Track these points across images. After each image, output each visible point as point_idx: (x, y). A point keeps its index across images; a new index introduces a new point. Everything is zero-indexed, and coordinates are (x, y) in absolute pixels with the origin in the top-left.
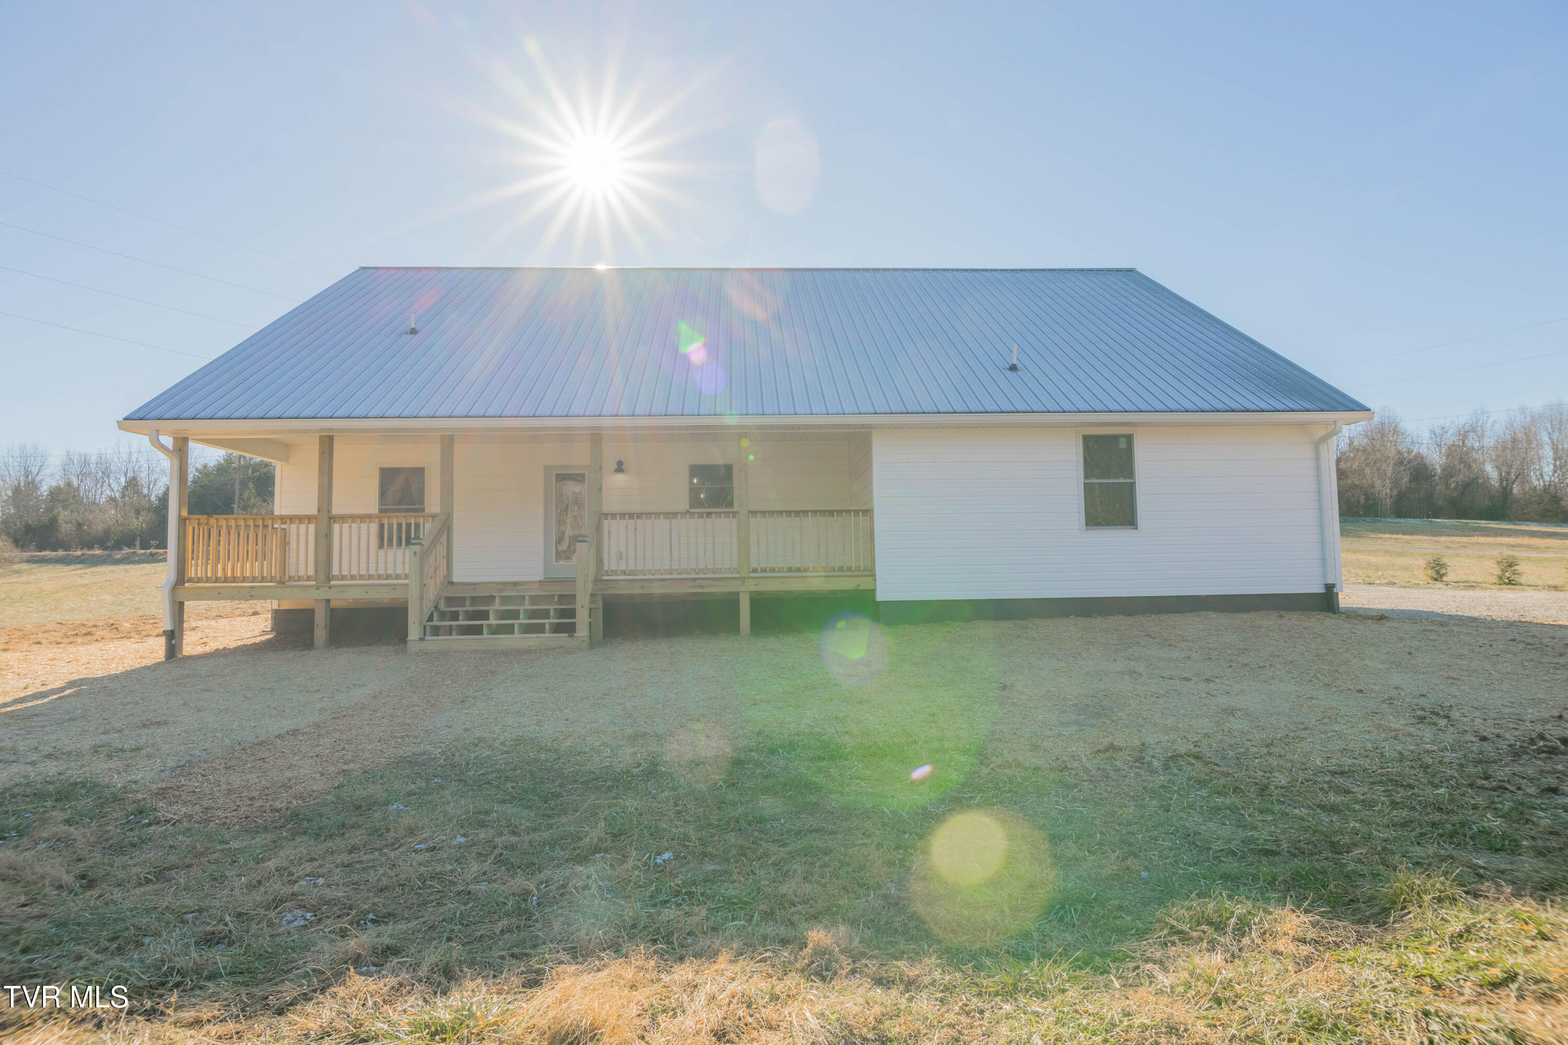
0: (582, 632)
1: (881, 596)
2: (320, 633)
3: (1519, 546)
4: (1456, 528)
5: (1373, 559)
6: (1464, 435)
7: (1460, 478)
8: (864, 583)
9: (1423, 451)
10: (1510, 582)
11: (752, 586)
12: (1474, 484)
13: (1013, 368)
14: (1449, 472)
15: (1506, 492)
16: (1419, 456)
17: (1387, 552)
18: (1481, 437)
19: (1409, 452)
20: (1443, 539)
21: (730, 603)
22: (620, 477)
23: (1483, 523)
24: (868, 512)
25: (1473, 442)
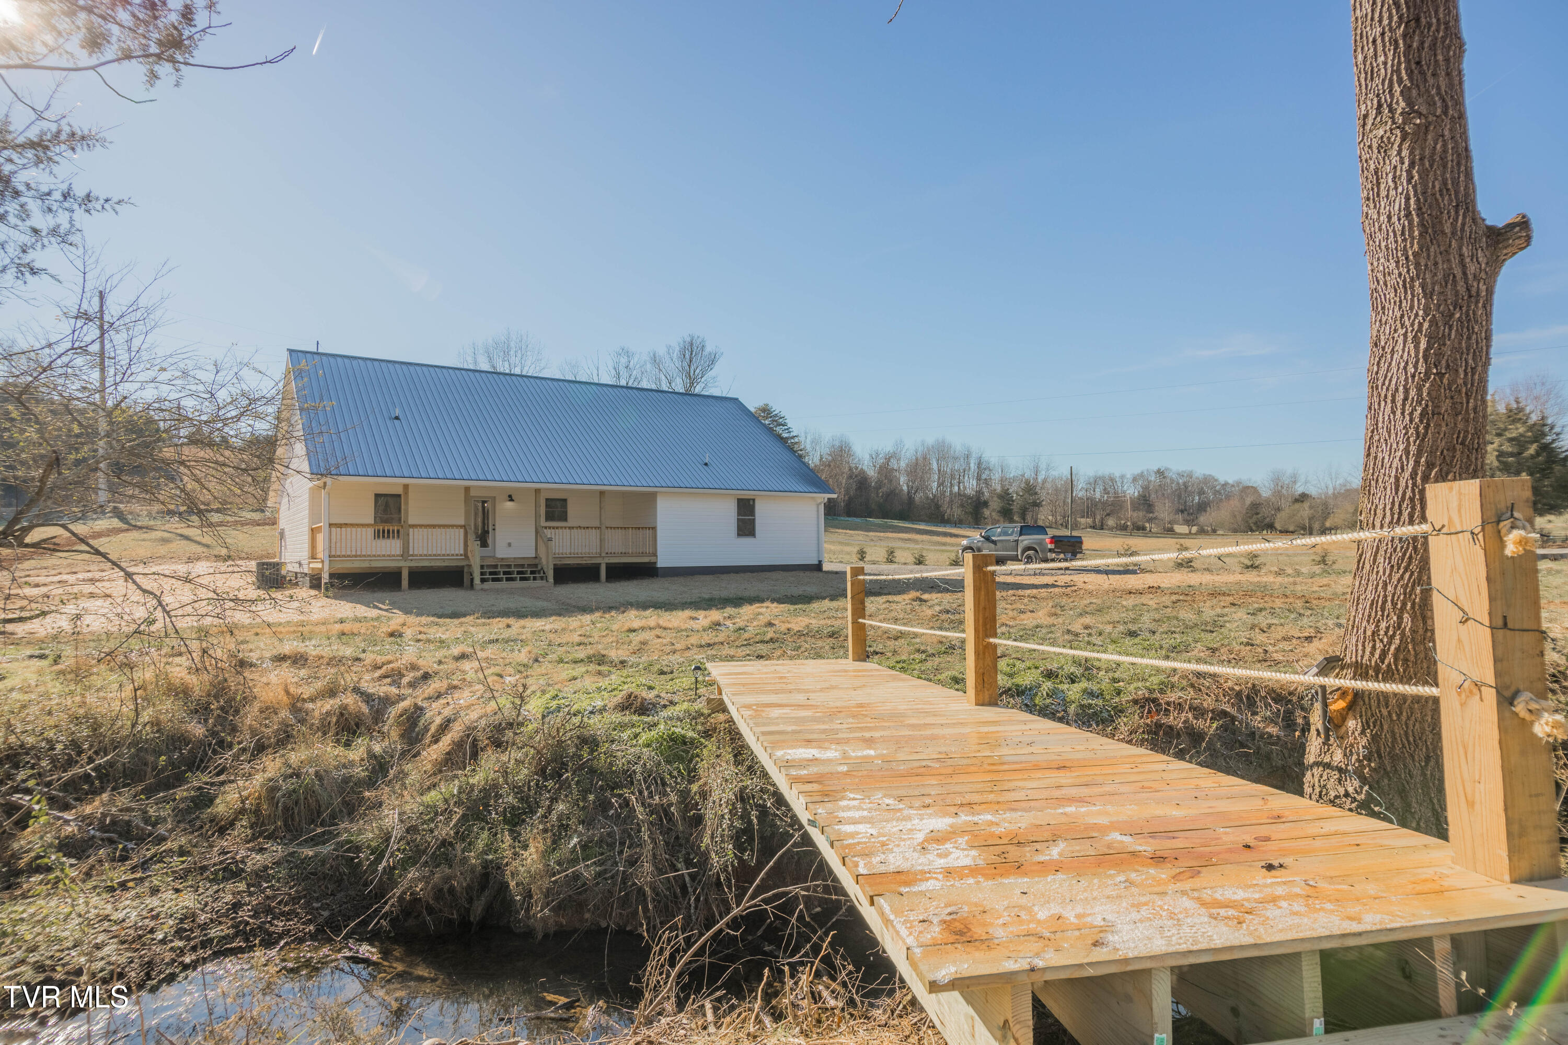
0: (551, 580)
1: (659, 565)
2: (405, 582)
3: (909, 540)
4: (879, 526)
5: (833, 548)
6: (888, 459)
7: (884, 489)
8: (653, 559)
9: (865, 468)
10: (892, 562)
11: (607, 560)
12: (893, 494)
13: (706, 464)
14: (880, 485)
15: (911, 499)
16: (862, 472)
17: (840, 543)
18: (899, 460)
19: (857, 468)
20: (871, 534)
21: (597, 567)
22: (510, 504)
23: (896, 523)
24: (654, 529)
25: (894, 464)
